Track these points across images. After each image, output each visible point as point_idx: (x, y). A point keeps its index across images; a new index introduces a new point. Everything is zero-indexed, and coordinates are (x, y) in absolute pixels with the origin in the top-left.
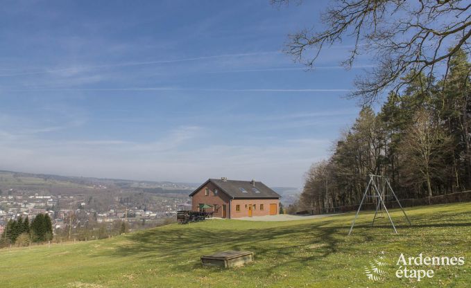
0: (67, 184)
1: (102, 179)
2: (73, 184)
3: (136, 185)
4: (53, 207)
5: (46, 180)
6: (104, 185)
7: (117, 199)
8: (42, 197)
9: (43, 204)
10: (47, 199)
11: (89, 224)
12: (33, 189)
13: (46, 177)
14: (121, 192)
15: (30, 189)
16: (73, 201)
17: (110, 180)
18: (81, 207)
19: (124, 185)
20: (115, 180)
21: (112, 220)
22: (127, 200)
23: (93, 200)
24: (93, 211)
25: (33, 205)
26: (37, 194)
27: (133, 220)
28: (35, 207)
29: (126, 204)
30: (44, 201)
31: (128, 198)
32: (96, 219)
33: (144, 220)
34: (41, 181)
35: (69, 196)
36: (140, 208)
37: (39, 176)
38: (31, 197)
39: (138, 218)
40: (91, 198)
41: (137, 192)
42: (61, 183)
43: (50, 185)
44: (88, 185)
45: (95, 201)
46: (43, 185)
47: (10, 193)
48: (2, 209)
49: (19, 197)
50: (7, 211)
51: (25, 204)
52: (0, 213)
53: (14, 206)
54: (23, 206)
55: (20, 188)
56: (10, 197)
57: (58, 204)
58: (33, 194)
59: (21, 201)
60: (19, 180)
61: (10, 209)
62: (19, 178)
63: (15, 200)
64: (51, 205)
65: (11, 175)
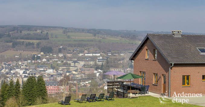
2: (123, 39)
4: (102, 66)
8: (91, 55)
9: (92, 63)
10: (97, 57)
12: (82, 46)
13: (95, 32)
15: (80, 45)
16: (123, 59)
25: (82, 63)
26: (86, 51)
28: (84, 65)
30: (93, 59)
34: (90, 37)
35: (119, 53)
37: (89, 31)
38: (81, 55)
43: (100, 41)
46: (92, 41)
47: (60, 51)
48: (53, 68)
49: (69, 55)
50: (57, 70)
51: (75, 62)
52: (50, 71)
53: (65, 64)
54: (72, 64)
55: (70, 45)
56: (61, 55)
57: (108, 62)
58: (82, 52)
59: (70, 59)
60: (69, 37)
61: (61, 68)
62: (69, 34)
63: (65, 57)
64: (100, 63)
65: (61, 31)
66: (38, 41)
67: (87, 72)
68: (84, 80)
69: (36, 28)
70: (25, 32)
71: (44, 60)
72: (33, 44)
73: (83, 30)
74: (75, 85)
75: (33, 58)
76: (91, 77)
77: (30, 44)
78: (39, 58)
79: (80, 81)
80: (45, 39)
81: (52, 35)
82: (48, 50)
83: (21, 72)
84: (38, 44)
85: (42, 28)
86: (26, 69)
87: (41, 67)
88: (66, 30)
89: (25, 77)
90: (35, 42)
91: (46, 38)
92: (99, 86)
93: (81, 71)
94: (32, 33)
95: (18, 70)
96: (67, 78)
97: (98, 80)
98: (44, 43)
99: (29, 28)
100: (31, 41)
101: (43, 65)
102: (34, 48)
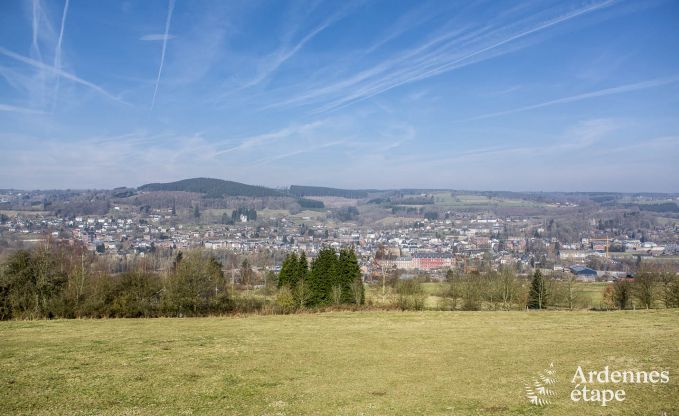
0: (518, 202)
1: (572, 194)
2: (526, 202)
3: (627, 200)
4: (499, 234)
5: (490, 197)
6: (572, 201)
7: (594, 222)
8: (485, 221)
9: (486, 231)
10: (492, 223)
11: (547, 259)
12: (474, 210)
13: (491, 194)
14: (601, 211)
15: (470, 210)
16: (526, 226)
17: (584, 193)
18: (537, 235)
19: (604, 199)
20: (591, 194)
21: (583, 255)
22: (611, 224)
23: (554, 225)
24: (554, 240)
25: (474, 231)
26: (479, 217)
27: (621, 256)
28: (476, 234)
29: (608, 230)
30: (486, 226)
31: (611, 221)
32: (558, 253)
33: (639, 256)
34: (484, 200)
35: (521, 219)
36: (633, 237)
37: (483, 193)
38: (472, 221)
39: (628, 254)
40: (552, 222)
41: (629, 210)
42: (511, 202)
43: (496, 205)
44: (547, 203)
45: (558, 226)
46: (486, 204)
47: (447, 217)
48: (438, 236)
49: (458, 222)
50: (443, 239)
51: (465, 230)
52: (435, 241)
53: (452, 233)
54: (461, 233)
55: (459, 210)
56: (448, 222)
57: (506, 230)
58: (473, 218)
59: (459, 226)
60: (458, 200)
61: (447, 237)
62: (458, 197)
63: (453, 225)
64: (496, 232)
65: (449, 194)
66: (421, 206)
67: (479, 243)
68: (475, 252)
69: (419, 192)
70: (406, 197)
71: (428, 228)
72: (415, 209)
73: (476, 193)
74: (463, 257)
75: (416, 225)
76: (485, 248)
77: (412, 209)
78: (422, 225)
79: (470, 252)
80: (429, 203)
81: (438, 198)
82: (433, 216)
83: (400, 242)
84: (421, 210)
85: (427, 191)
86: (407, 239)
87: (424, 236)
88: (454, 193)
89: (405, 247)
90: (419, 207)
91: (431, 202)
92: (494, 258)
93: (472, 241)
94: (414, 197)
95: (396, 239)
96: (455, 249)
97: (492, 252)
98: (428, 208)
99: (412, 192)
100: (414, 206)
101: (427, 233)
102: (416, 214)
